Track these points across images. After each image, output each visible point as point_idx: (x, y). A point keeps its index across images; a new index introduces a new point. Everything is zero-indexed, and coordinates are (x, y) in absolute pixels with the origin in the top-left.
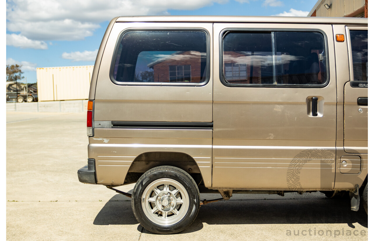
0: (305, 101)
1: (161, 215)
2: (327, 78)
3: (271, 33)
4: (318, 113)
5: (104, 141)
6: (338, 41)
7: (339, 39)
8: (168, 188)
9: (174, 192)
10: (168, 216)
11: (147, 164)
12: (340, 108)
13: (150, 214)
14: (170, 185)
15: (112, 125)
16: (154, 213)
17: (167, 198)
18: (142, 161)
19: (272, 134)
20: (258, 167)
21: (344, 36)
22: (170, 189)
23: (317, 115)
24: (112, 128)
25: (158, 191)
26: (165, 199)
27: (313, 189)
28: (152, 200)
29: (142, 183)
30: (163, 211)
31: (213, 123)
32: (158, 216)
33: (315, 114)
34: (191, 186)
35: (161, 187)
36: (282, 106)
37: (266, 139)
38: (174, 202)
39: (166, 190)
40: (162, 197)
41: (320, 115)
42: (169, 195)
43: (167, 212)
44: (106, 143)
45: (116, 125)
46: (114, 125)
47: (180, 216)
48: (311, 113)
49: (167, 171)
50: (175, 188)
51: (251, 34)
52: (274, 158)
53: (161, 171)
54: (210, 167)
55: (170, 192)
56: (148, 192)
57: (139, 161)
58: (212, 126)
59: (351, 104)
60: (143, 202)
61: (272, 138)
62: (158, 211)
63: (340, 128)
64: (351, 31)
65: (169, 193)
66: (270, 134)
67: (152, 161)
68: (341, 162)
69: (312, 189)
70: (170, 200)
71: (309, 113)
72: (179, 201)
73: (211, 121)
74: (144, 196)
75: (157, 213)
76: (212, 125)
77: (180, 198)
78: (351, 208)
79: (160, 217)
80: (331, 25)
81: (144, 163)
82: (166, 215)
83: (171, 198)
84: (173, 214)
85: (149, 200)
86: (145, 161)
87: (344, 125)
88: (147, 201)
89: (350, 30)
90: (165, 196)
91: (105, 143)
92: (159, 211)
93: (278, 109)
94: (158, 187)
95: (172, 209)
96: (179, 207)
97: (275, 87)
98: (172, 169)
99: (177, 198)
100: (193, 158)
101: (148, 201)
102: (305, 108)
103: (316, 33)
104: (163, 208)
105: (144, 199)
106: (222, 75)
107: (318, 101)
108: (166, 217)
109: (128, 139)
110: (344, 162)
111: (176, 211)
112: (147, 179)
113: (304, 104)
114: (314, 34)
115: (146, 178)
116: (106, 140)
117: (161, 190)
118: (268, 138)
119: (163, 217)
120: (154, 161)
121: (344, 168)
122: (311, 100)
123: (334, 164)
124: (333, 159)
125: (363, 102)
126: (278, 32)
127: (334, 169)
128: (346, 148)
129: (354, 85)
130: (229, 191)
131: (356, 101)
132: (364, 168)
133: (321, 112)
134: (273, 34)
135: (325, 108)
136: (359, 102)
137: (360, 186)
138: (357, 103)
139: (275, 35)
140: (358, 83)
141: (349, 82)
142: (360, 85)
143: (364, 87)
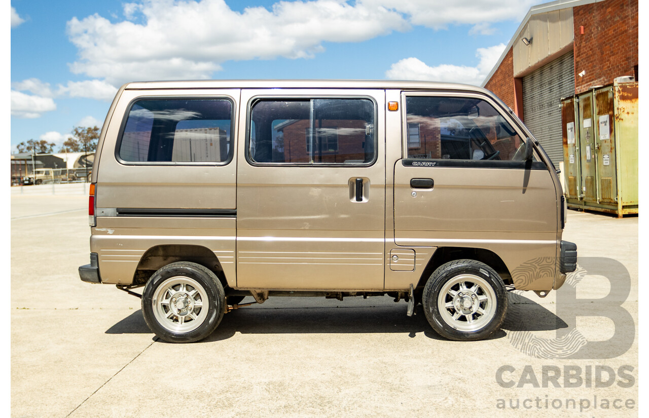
0: (347, 184)
1: (177, 320)
2: (375, 155)
3: (310, 101)
4: (363, 198)
5: (108, 231)
6: (389, 110)
7: (393, 108)
8: (185, 288)
9: (192, 293)
10: (185, 322)
11: (165, 260)
12: (389, 191)
13: (163, 319)
14: (187, 285)
15: (118, 213)
16: (167, 318)
17: (183, 299)
18: (159, 256)
19: (308, 224)
20: (290, 263)
21: (397, 104)
22: (187, 290)
23: (361, 200)
24: (117, 216)
25: (173, 292)
26: (181, 301)
27: (360, 289)
28: (166, 302)
29: (152, 281)
30: (178, 316)
31: (237, 210)
32: (173, 321)
33: (359, 199)
34: (211, 285)
35: (177, 287)
36: (320, 190)
37: (300, 229)
38: (191, 305)
39: (182, 290)
40: (177, 299)
41: (365, 200)
42: (185, 296)
43: (184, 317)
44: (111, 235)
45: (122, 212)
46: (120, 213)
47: (198, 321)
48: (355, 198)
49: (182, 267)
50: (193, 288)
51: (287, 103)
52: (310, 252)
53: (175, 268)
54: (233, 263)
55: (187, 292)
56: (161, 293)
57: (155, 256)
58: (235, 214)
59: (402, 187)
60: (154, 304)
61: (307, 228)
62: (172, 315)
63: (389, 217)
64: (408, 98)
65: (186, 294)
66: (305, 223)
67: (171, 256)
68: (391, 257)
69: (358, 289)
70: (187, 302)
71: (352, 197)
72: (199, 303)
73: (235, 208)
74: (155, 298)
75: (172, 318)
76: (235, 212)
77: (200, 300)
78: (407, 313)
79: (175, 323)
80: (384, 90)
81: (161, 258)
82: (183, 321)
83: (189, 300)
84: (192, 320)
85: (162, 302)
86: (163, 256)
87: (394, 212)
88: (160, 303)
89: (407, 96)
90: (181, 297)
91: (109, 234)
92: (174, 316)
93: (315, 192)
94: (174, 287)
95: (189, 312)
96: (198, 311)
97: (311, 167)
98: (189, 265)
99: (196, 300)
100: (214, 251)
101: (162, 304)
102: (347, 192)
103: (365, 100)
104: (179, 312)
105: (155, 301)
106: (248, 152)
107: (364, 182)
108: (183, 323)
109: (136, 229)
110: (395, 256)
111: (194, 316)
112: (159, 277)
113: (346, 187)
114: (362, 101)
115: (157, 276)
116: (110, 231)
117: (177, 291)
118: (303, 228)
119: (180, 323)
120: (173, 256)
121: (395, 263)
122: (355, 182)
123: (382, 259)
124: (382, 253)
125: (417, 184)
126: (318, 100)
127: (382, 264)
128: (397, 240)
129: (407, 163)
130: (263, 293)
131: (409, 183)
132: (420, 263)
133: (366, 196)
134: (312, 102)
135: (371, 192)
136: (412, 185)
137: (415, 286)
138: (410, 186)
139: (314, 103)
140: (412, 161)
141: (401, 160)
142: (414, 163)
143: (419, 166)
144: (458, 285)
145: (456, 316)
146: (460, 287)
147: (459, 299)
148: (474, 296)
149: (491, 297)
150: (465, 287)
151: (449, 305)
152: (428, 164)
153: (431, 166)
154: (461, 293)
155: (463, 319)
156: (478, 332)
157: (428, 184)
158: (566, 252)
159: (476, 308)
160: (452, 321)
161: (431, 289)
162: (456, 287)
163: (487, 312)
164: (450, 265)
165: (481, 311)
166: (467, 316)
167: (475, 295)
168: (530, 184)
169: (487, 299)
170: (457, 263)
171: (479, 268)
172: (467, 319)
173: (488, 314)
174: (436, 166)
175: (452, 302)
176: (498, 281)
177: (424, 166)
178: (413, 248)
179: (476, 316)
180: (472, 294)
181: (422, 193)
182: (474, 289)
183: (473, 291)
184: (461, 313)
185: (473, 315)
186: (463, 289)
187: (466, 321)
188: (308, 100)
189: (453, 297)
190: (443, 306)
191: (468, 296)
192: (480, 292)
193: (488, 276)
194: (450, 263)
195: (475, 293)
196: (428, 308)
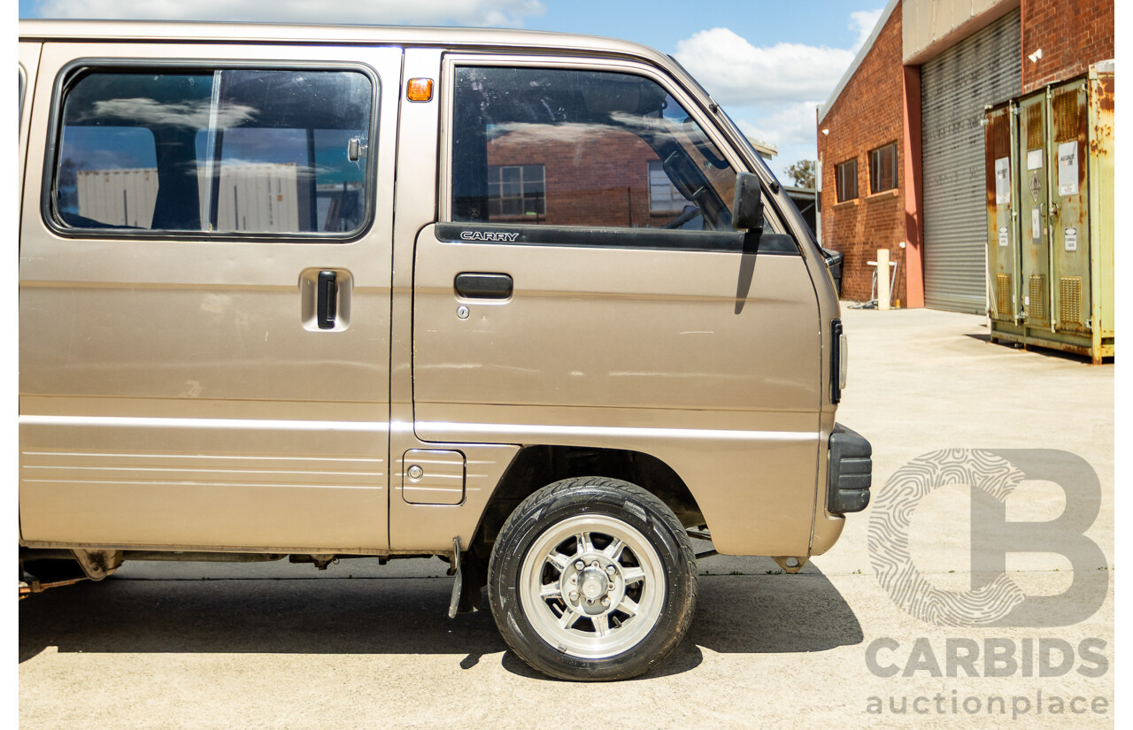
0: (296, 284)
2: (366, 214)
3: (212, 74)
4: (337, 321)
6: (410, 99)
7: (415, 93)
12: (402, 304)
19: (196, 384)
20: (154, 483)
21: (431, 86)
23: (331, 325)
27: (331, 549)
33: (325, 323)
36: (226, 298)
37: (178, 396)
41: (340, 325)
48: (315, 321)
52: (204, 454)
59: (435, 292)
61: (195, 395)
63: (402, 366)
64: (459, 69)
66: (189, 382)
68: (406, 468)
69: (325, 549)
71: (307, 317)
80: (400, 50)
87: (413, 355)
89: (456, 66)
93: (215, 304)
97: (206, 240)
102: (296, 304)
103: (350, 75)
106: (47, 201)
107: (339, 279)
110: (415, 468)
113: (292, 292)
114: (344, 77)
118: (183, 395)
121: (414, 487)
122: (316, 279)
123: (383, 474)
124: (382, 461)
125: (469, 286)
126: (233, 71)
127: (383, 488)
128: (422, 426)
129: (447, 234)
130: (103, 552)
131: (451, 284)
132: (476, 486)
133: (345, 317)
134: (217, 78)
135: (356, 304)
136: (459, 288)
137: (466, 542)
138: (453, 290)
139: (223, 81)
140: (461, 229)
141: (434, 225)
142: (464, 234)
143: (477, 241)
144: (573, 540)
145: (568, 618)
146: (579, 546)
147: (575, 576)
148: (611, 571)
149: (652, 572)
150: (590, 546)
151: (550, 590)
152: (501, 236)
153: (508, 242)
154: (579, 560)
155: (584, 625)
156: (617, 660)
157: (499, 287)
158: (843, 461)
159: (617, 599)
160: (556, 633)
161: (504, 550)
162: (568, 547)
163: (643, 611)
164: (553, 492)
165: (628, 606)
166: (594, 618)
167: (614, 567)
168: (753, 292)
169: (644, 577)
170: (570, 486)
171: (624, 501)
172: (596, 627)
173: (646, 615)
174: (518, 241)
175: (557, 583)
176: (670, 532)
177: (489, 241)
178: (460, 449)
179: (617, 618)
180: (609, 563)
181: (483, 311)
182: (611, 551)
183: (610, 558)
184: (580, 611)
185: (610, 616)
186: (586, 550)
187: (594, 630)
188: (208, 71)
189: (560, 570)
190: (533, 593)
191: (598, 569)
192: (629, 559)
193: (644, 518)
194: (553, 485)
195: (615, 561)
196: (495, 598)
